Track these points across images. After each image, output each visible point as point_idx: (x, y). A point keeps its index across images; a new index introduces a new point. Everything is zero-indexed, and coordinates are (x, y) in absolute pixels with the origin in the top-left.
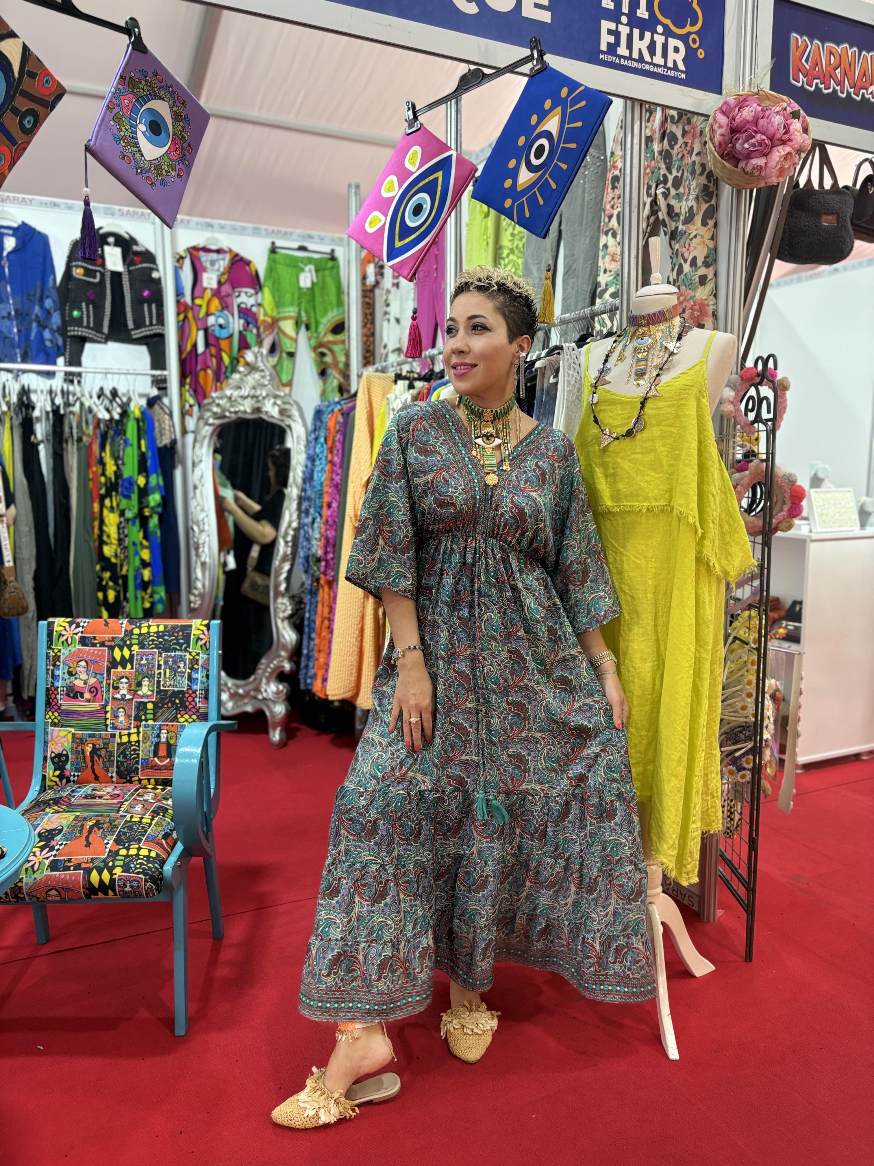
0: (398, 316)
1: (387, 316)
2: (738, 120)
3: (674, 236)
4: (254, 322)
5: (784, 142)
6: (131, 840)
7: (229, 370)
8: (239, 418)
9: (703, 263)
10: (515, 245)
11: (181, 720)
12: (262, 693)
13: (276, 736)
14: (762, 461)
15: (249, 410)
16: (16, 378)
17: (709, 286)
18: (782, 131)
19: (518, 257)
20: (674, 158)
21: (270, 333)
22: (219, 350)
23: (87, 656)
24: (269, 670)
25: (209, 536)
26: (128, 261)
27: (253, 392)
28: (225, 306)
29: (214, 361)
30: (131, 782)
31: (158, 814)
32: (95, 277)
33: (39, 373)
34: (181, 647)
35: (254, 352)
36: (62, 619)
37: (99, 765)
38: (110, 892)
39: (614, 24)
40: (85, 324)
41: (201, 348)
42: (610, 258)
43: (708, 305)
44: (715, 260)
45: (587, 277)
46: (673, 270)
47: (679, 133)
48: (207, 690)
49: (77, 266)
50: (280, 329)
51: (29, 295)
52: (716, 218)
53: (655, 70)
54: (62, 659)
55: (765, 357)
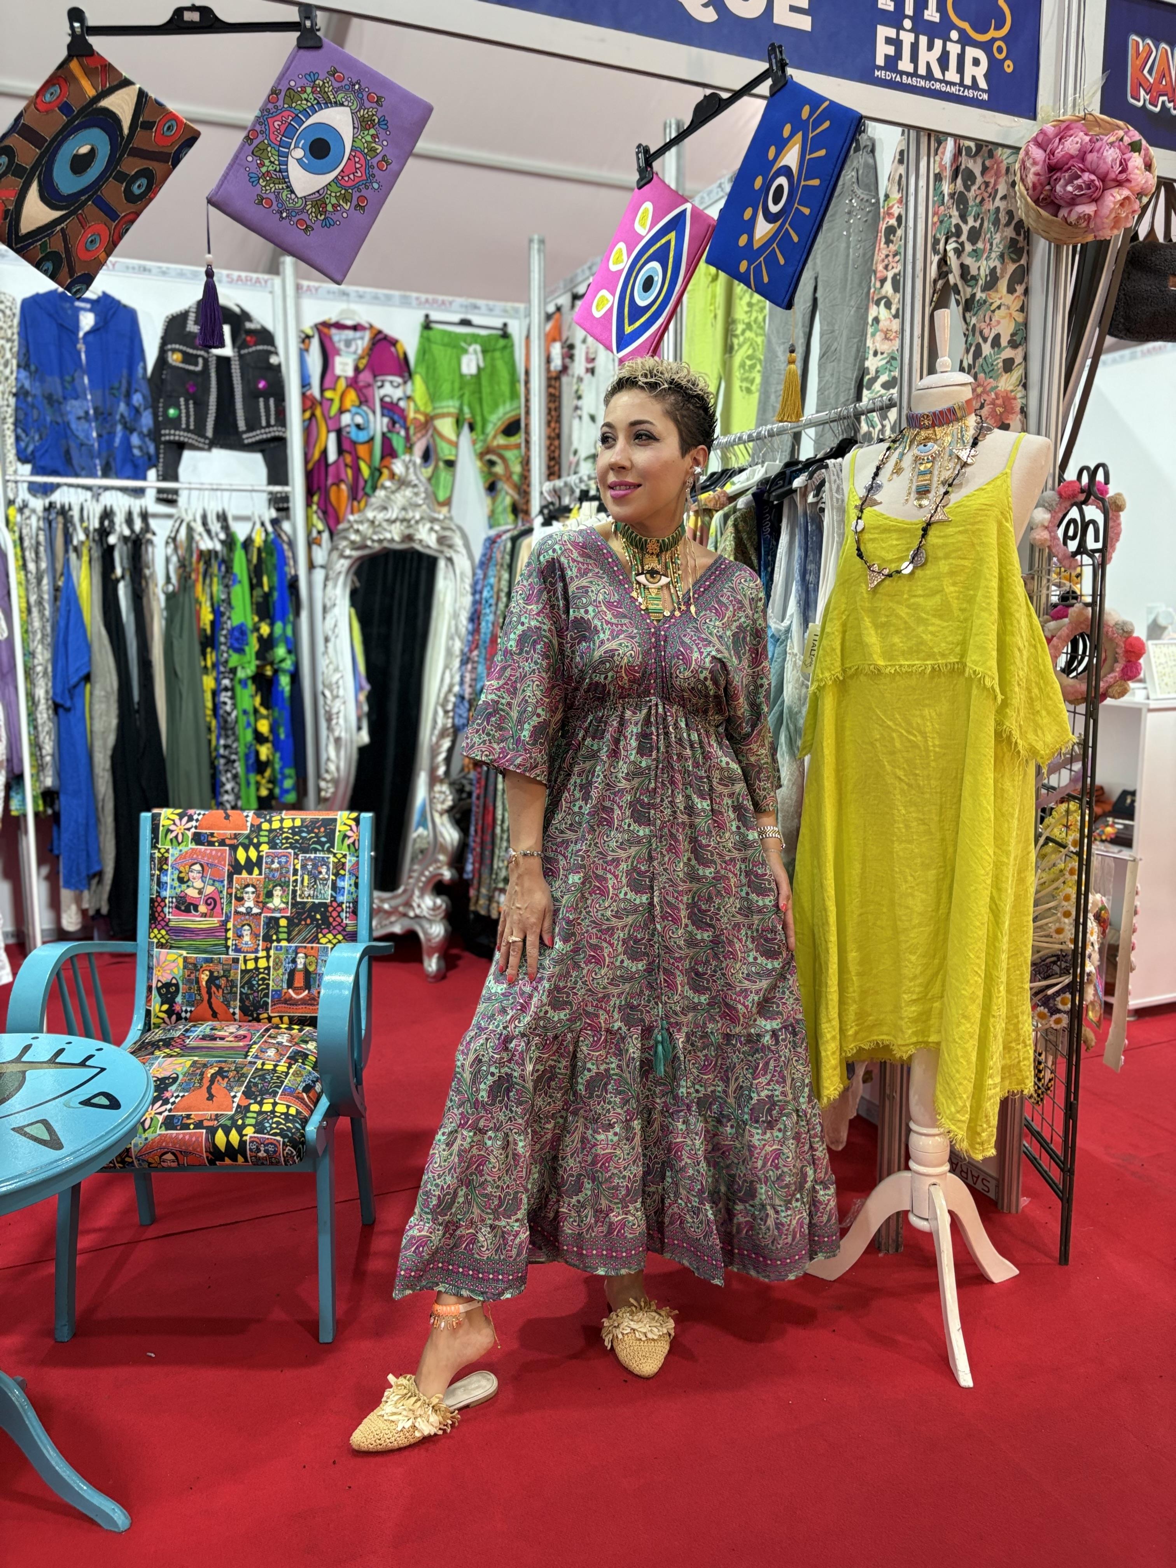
0: (593, 412)
1: (579, 412)
2: (1059, 153)
3: (969, 306)
4: (402, 422)
5: (1120, 184)
6: (264, 1092)
7: (369, 484)
8: (385, 548)
9: (1009, 342)
10: (753, 318)
11: (323, 940)
12: (414, 910)
13: (432, 965)
14: (1087, 605)
15: (397, 538)
16: (97, 497)
17: (1017, 373)
18: (1117, 169)
19: (757, 335)
20: (971, 203)
21: (423, 436)
22: (356, 458)
23: (203, 857)
24: (423, 879)
25: (344, 703)
26: (239, 343)
27: (402, 514)
28: (364, 400)
29: (349, 472)
30: (258, 1020)
31: (296, 1061)
32: (196, 364)
33: (124, 490)
34: (323, 846)
35: (404, 461)
36: (170, 810)
37: (218, 998)
38: (239, 1157)
39: (894, 31)
40: (184, 426)
41: (332, 456)
42: (883, 336)
43: (1015, 399)
44: (1026, 338)
45: (851, 360)
46: (968, 351)
47: (977, 171)
48: (355, 902)
49: (174, 351)
50: (435, 429)
51: (112, 388)
52: (1027, 283)
53: (948, 89)
54: (170, 862)
55: (1092, 468)
